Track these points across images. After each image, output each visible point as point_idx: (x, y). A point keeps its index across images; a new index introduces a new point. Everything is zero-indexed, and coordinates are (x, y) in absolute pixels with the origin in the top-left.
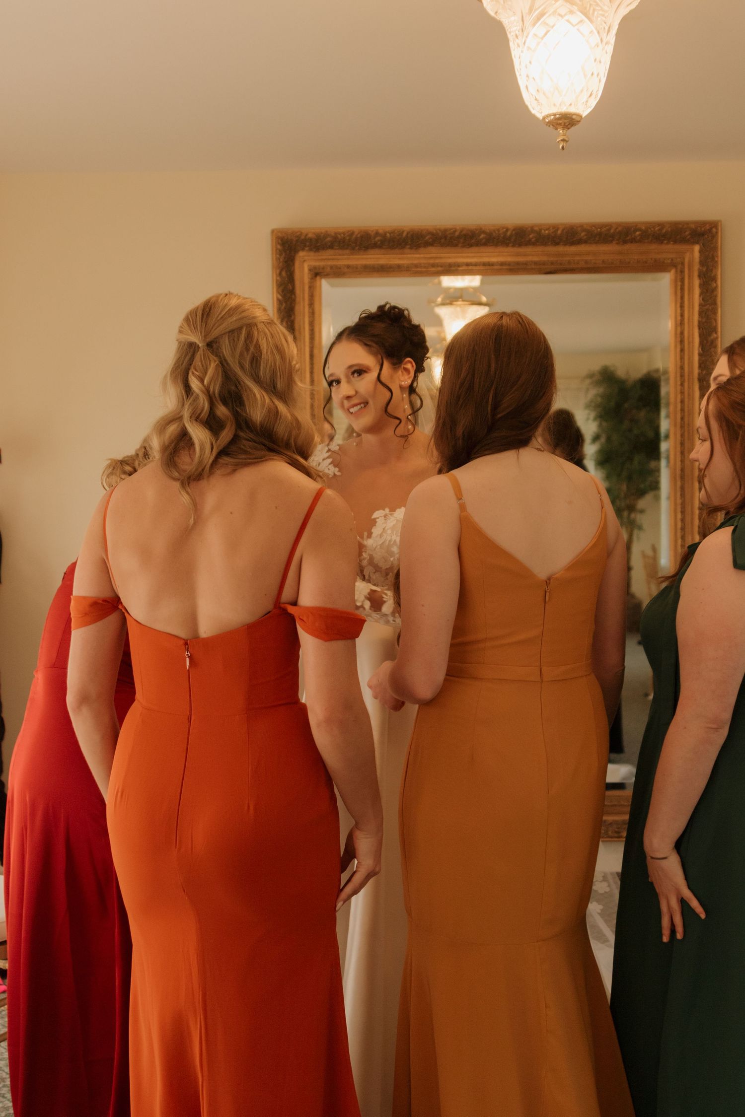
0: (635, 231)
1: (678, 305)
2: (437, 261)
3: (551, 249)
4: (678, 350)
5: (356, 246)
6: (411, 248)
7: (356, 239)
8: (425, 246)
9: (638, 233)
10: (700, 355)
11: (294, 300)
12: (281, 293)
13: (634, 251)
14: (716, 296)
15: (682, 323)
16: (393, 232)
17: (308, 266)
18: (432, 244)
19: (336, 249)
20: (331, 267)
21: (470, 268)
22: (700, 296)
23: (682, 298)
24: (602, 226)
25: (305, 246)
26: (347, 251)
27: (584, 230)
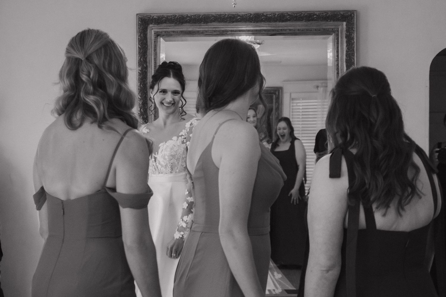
0: (314, 15)
1: (336, 51)
2: (217, 29)
3: (273, 24)
4: (336, 73)
5: (177, 22)
6: (204, 23)
7: (177, 18)
8: (211, 22)
11: (147, 48)
12: (140, 44)
13: (314, 25)
14: (354, 47)
15: (338, 60)
16: (195, 15)
17: (154, 31)
18: (214, 21)
19: (168, 24)
20: (165, 32)
21: (233, 33)
22: (346, 47)
23: (338, 48)
24: (297, 12)
25: (153, 22)
26: (173, 24)
27: (289, 15)
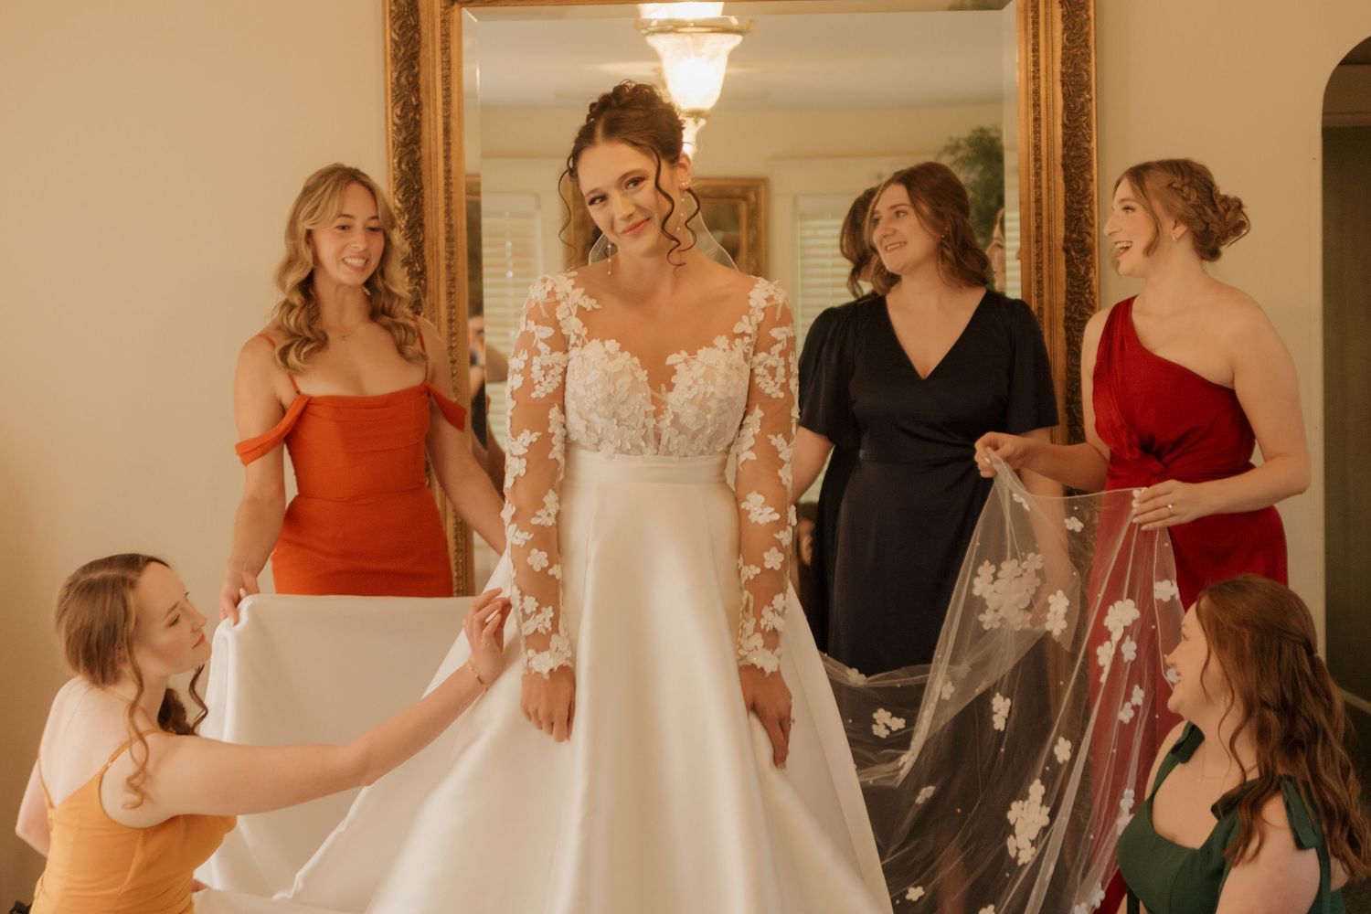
1: (1030, 48)
4: (1031, 119)
10: (1064, 125)
11: (419, 42)
12: (397, 31)
14: (1088, 34)
22: (1063, 34)
23: (1036, 36)
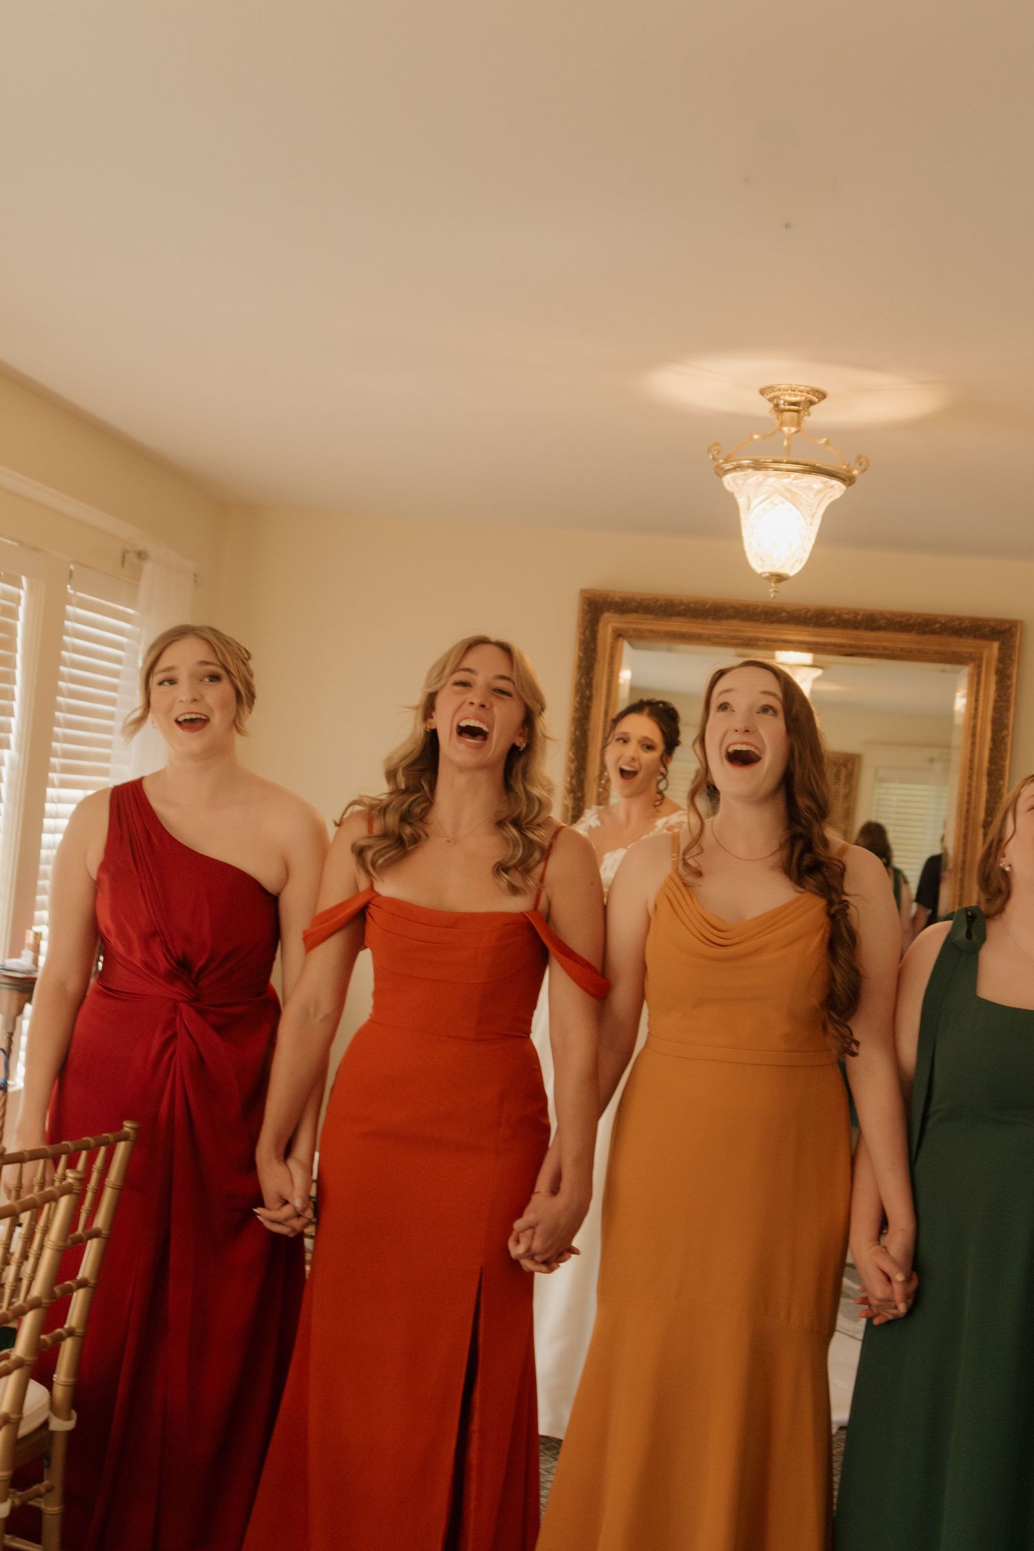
0: (934, 623)
1: (972, 699)
2: (738, 634)
3: (853, 633)
4: (970, 743)
5: (659, 613)
6: (713, 620)
7: (661, 606)
9: (937, 625)
10: (990, 750)
11: (595, 658)
12: (583, 650)
13: (932, 643)
14: (1010, 694)
15: (975, 717)
16: (697, 603)
17: (612, 627)
19: (640, 614)
20: (634, 630)
22: (995, 692)
23: (978, 691)
24: (903, 615)
25: (612, 609)
26: (651, 617)
27: (885, 618)
